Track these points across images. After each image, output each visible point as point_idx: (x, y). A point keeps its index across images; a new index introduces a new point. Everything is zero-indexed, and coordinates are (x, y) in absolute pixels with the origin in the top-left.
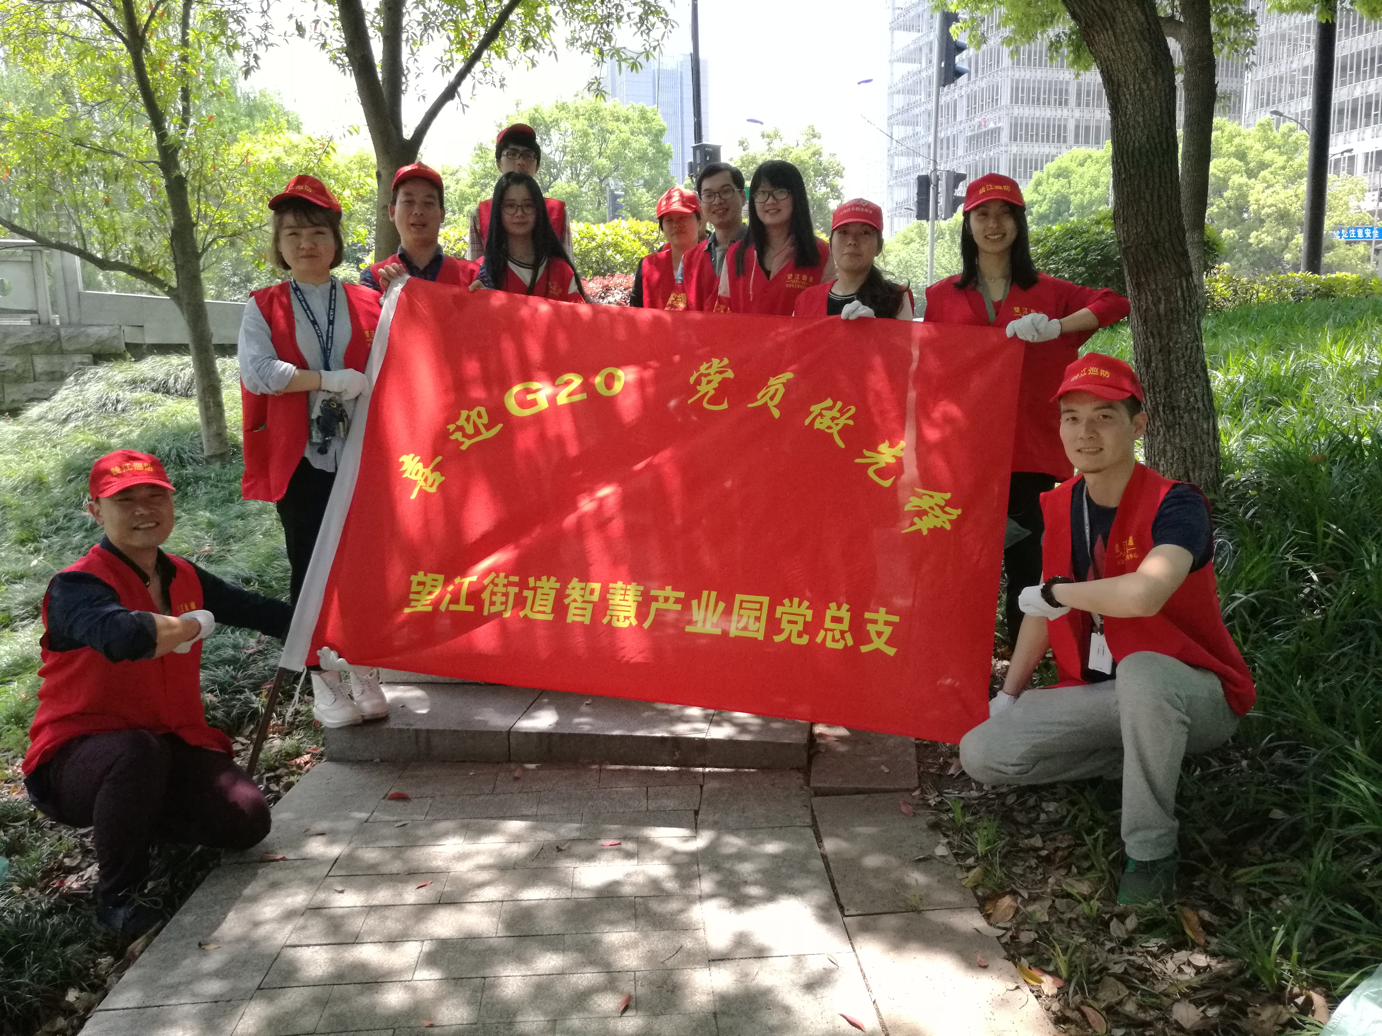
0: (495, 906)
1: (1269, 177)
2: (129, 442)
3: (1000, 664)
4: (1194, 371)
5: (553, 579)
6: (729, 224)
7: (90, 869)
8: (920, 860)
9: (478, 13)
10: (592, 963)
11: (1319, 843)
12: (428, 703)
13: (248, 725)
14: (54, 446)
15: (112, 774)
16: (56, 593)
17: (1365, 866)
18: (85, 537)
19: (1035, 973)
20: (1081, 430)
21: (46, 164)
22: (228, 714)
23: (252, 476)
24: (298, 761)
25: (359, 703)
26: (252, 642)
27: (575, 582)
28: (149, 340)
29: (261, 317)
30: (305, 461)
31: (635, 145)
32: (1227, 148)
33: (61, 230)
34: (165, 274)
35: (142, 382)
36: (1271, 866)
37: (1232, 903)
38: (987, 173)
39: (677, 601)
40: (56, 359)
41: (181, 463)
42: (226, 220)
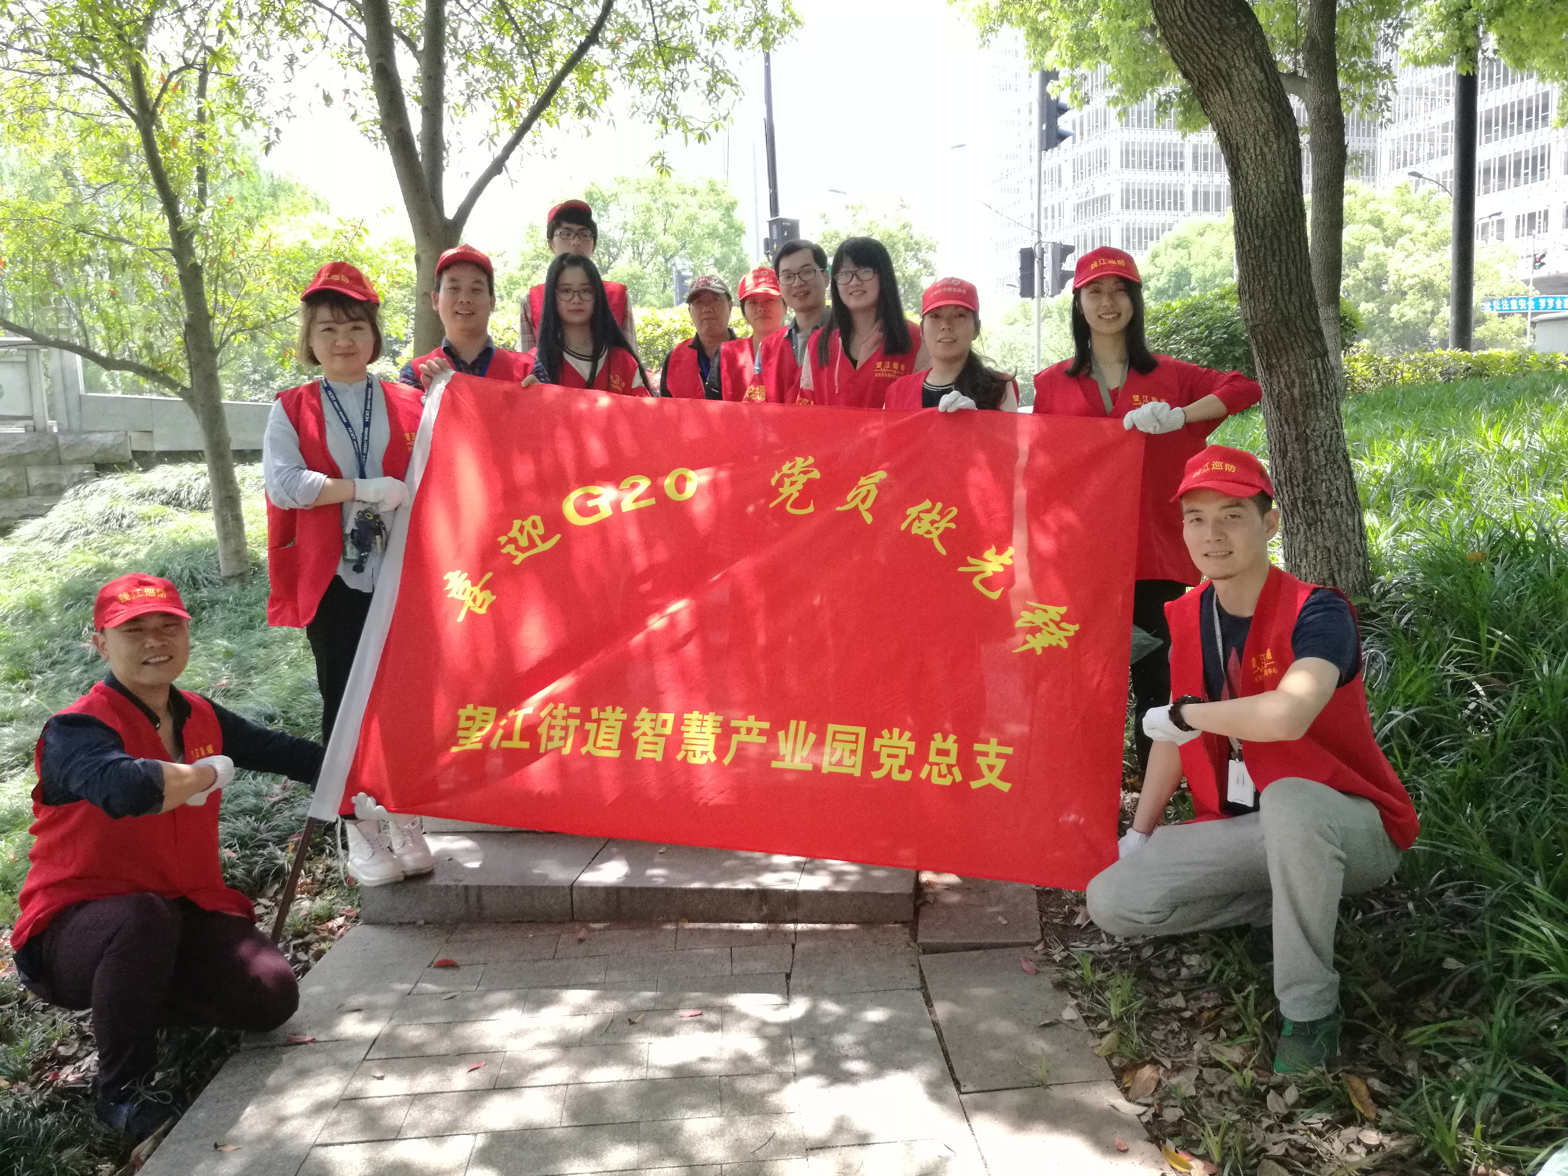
0: (558, 1090)
1: (1410, 246)
2: (136, 563)
3: (1127, 798)
4: (1335, 461)
5: (619, 709)
6: (810, 309)
7: (88, 1059)
8: (1046, 1025)
9: (527, 79)
10: (671, 1155)
11: (1500, 996)
12: (480, 855)
13: (272, 885)
14: (50, 569)
15: (113, 945)
16: (51, 739)
17: (1553, 1022)
18: (85, 671)
19: (1183, 1156)
20: (1207, 532)
21: (45, 253)
22: (249, 872)
23: (278, 600)
24: (330, 924)
25: (400, 856)
26: (277, 788)
27: (644, 712)
28: (159, 447)
29: (287, 421)
30: (338, 580)
31: (703, 220)
32: (1363, 214)
33: (61, 326)
34: (177, 374)
35: (151, 494)
36: (1449, 1024)
37: (1404, 1069)
38: (1097, 246)
39: (762, 732)
40: (52, 471)
41: (194, 584)
42: (246, 312)
